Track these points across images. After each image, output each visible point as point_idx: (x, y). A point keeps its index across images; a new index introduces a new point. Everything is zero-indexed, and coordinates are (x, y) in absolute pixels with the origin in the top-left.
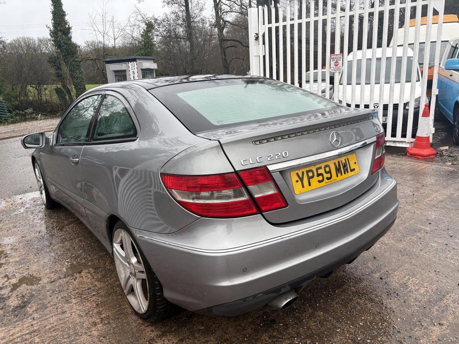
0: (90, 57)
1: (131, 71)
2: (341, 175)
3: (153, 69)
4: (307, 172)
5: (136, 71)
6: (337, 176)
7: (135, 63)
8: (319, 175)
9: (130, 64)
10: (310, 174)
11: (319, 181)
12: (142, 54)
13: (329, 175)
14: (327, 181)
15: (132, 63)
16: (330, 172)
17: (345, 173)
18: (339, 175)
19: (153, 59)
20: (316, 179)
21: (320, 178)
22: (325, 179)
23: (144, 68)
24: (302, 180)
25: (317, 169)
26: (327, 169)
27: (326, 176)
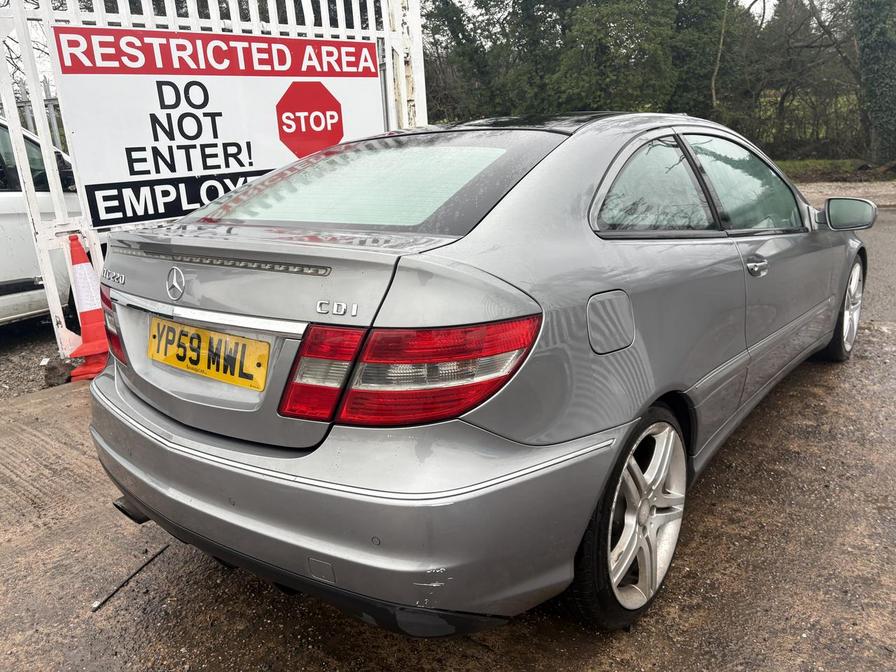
4: (169, 330)
6: (209, 367)
8: (180, 345)
10: (171, 336)
11: (178, 357)
13: (194, 356)
14: (189, 364)
17: (225, 372)
18: (213, 367)
20: (175, 349)
21: (181, 352)
22: (187, 359)
24: (160, 337)
25: (182, 333)
26: (195, 344)
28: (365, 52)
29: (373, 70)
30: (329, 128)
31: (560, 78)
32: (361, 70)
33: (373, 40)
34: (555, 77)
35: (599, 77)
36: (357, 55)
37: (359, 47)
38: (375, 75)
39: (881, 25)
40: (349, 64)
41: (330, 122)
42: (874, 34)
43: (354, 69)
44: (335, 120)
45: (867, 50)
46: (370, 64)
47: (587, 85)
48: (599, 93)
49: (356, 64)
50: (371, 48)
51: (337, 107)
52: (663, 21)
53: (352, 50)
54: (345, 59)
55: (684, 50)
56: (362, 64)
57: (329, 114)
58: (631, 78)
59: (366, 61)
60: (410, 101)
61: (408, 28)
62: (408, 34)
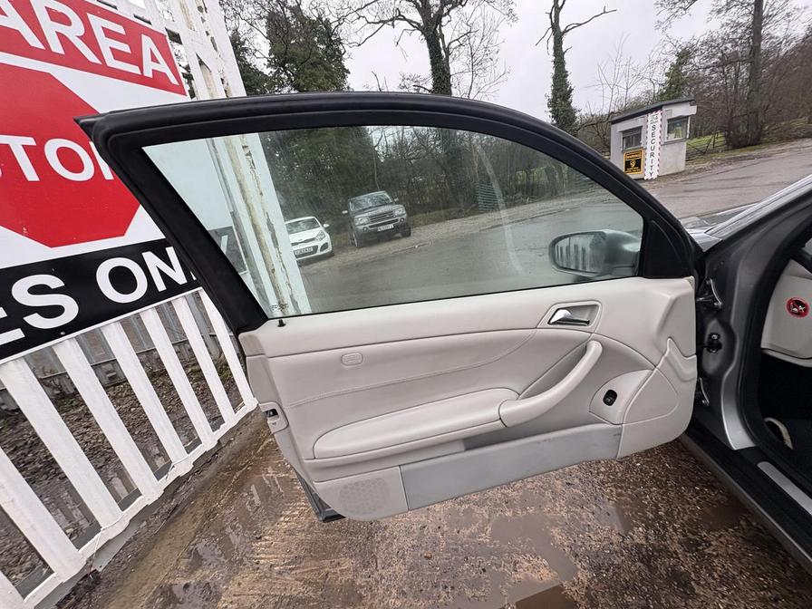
1: (651, 126)
3: (687, 117)
5: (658, 125)
7: (659, 112)
9: (650, 117)
15: (654, 113)
19: (692, 101)
23: (672, 117)
28: (148, 43)
29: (174, 81)
32: (148, 74)
33: (157, 28)
36: (132, 41)
37: (134, 29)
40: (119, 55)
43: (134, 69)
46: (164, 69)
49: (133, 59)
50: (158, 39)
53: (118, 29)
54: (105, 42)
56: (149, 65)
59: (154, 59)
60: (244, 147)
61: (212, 39)
62: (216, 49)
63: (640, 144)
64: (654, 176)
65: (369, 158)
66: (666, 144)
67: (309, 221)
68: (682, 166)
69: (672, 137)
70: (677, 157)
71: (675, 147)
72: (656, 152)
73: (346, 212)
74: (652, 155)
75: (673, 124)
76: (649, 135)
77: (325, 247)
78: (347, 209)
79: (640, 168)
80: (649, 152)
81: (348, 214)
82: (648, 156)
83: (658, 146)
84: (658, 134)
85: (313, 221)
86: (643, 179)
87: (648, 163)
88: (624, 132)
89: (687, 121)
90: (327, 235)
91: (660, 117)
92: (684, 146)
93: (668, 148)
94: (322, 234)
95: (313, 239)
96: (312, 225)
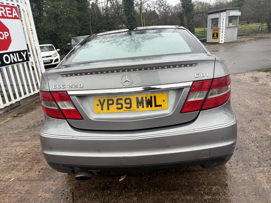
0: (199, 12)
1: (222, 18)
2: (143, 107)
3: (237, 16)
4: (108, 100)
5: (225, 18)
6: (138, 107)
7: (225, 13)
8: (117, 104)
9: (222, 14)
10: (111, 102)
11: (118, 108)
12: (236, 6)
13: (128, 106)
14: (126, 109)
15: (223, 13)
16: (130, 103)
17: (147, 106)
18: (140, 107)
19: (239, 9)
20: (115, 106)
21: (120, 106)
22: (124, 108)
23: (230, 16)
24: (102, 105)
25: (118, 100)
26: (128, 101)
27: (125, 105)
28: (14, 10)
29: (18, 17)
30: (6, 38)
31: (43, 25)
32: (14, 16)
33: (16, 6)
34: (42, 24)
35: (57, 25)
36: (11, 10)
37: (12, 8)
38: (18, 18)
39: (131, 13)
40: (9, 14)
41: (6, 36)
42: (130, 15)
43: (11, 16)
44: (8, 35)
45: (129, 19)
46: (16, 14)
47: (54, 27)
48: (58, 30)
49: (11, 14)
50: (16, 8)
51: (7, 30)
52: (74, 8)
53: (9, 9)
54: (7, 12)
55: (80, 18)
56: (14, 14)
57: (5, 33)
58: (68, 25)
59: (15, 13)
60: (31, 28)
61: (25, 2)
62: (26, 4)
63: (218, 26)
64: (223, 42)
65: (87, 15)
66: (228, 28)
67: (50, 46)
68: (235, 39)
69: (231, 25)
70: (233, 34)
71: (232, 29)
72: (224, 31)
73: (70, 44)
74: (222, 32)
75: (231, 19)
76: (221, 22)
77: (57, 60)
78: (70, 43)
79: (218, 38)
80: (221, 30)
81: (71, 45)
82: (221, 32)
83: (224, 28)
84: (224, 23)
85: (51, 47)
86: (219, 43)
87: (221, 35)
88: (212, 19)
89: (238, 18)
90: (58, 55)
91: (225, 15)
92: (237, 29)
93: (229, 30)
94: (56, 54)
95: (50, 56)
96: (51, 49)
